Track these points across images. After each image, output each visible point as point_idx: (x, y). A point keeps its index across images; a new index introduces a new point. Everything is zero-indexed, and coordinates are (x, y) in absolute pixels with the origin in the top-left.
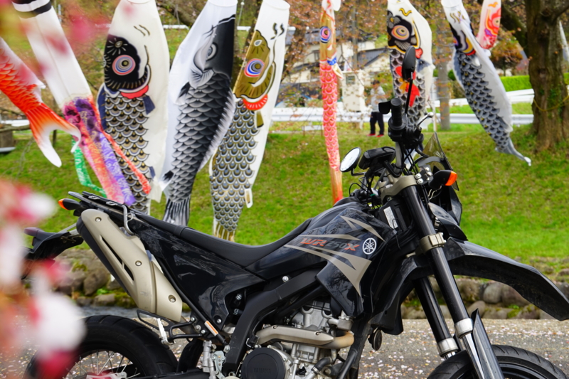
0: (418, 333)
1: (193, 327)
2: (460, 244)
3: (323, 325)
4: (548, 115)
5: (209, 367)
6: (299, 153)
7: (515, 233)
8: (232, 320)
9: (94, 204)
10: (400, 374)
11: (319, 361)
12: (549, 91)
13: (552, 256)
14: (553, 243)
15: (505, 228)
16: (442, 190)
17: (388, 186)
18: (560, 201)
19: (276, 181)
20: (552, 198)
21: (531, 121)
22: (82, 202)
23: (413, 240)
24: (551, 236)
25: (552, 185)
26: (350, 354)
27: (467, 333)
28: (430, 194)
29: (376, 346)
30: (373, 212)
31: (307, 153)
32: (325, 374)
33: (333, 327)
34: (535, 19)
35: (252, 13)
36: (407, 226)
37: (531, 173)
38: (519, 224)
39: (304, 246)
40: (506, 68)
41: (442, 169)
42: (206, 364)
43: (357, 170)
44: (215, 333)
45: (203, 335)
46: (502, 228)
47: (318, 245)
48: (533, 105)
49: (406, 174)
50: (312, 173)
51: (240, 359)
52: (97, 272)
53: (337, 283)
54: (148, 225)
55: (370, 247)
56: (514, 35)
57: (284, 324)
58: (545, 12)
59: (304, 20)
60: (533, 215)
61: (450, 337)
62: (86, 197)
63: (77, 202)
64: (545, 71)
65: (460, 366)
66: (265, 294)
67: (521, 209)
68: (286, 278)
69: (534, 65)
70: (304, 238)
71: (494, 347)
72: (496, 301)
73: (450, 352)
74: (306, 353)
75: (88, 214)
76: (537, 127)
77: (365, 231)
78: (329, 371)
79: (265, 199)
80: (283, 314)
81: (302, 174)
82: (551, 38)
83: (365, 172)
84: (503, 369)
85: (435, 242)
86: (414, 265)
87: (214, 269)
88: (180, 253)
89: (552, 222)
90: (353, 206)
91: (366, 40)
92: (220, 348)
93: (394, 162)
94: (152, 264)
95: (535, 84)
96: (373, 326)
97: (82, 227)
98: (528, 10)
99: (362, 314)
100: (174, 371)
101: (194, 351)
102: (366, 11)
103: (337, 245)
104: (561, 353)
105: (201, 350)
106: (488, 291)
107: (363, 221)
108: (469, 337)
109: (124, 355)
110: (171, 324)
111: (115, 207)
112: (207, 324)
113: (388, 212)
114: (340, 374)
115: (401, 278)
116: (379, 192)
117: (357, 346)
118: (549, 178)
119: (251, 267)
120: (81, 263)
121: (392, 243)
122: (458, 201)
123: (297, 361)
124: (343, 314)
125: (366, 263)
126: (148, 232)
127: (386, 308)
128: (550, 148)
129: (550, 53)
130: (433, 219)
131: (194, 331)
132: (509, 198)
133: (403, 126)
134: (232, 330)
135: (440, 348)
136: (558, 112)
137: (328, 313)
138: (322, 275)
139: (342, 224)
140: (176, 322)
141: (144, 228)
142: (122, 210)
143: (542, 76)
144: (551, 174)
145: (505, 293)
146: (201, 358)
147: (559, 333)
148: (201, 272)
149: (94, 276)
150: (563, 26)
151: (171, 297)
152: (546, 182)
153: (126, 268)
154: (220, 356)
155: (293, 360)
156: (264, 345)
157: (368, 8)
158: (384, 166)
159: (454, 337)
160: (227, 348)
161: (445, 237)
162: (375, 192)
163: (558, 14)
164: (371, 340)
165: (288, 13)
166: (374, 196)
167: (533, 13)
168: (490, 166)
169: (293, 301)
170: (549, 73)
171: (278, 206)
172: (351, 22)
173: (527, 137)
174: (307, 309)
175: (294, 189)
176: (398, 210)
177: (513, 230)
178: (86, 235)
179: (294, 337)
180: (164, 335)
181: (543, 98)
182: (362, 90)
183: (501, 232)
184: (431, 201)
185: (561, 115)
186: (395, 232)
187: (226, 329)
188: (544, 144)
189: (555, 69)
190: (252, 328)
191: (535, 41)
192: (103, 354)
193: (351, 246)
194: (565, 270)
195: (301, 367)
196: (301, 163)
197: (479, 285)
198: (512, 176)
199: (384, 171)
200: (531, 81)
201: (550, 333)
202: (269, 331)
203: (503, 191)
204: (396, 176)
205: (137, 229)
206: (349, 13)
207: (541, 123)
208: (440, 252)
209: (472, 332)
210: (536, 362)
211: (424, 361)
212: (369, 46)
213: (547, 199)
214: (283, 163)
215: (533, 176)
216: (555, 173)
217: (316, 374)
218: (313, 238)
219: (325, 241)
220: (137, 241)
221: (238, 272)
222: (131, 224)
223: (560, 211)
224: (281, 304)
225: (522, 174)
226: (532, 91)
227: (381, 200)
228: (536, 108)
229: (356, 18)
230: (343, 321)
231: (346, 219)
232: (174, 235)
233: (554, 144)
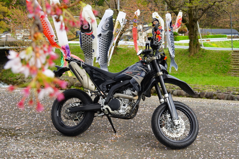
0: (155, 99)
1: (97, 93)
2: (167, 75)
3: (131, 94)
4: (193, 46)
5: (101, 103)
6: (126, 53)
7: (182, 77)
8: (107, 91)
9: (73, 60)
10: (149, 109)
11: (129, 103)
12: (194, 40)
13: (192, 84)
14: (192, 80)
15: (180, 76)
16: (163, 61)
17: (149, 59)
18: (195, 69)
19: (120, 60)
20: (193, 68)
21: (188, 48)
22: (70, 60)
23: (155, 73)
24: (192, 79)
25: (193, 65)
26: (137, 101)
27: (167, 97)
28: (160, 62)
29: (144, 100)
30: (145, 66)
31: (128, 53)
32: (130, 106)
33: (133, 94)
34: (191, 21)
35: (116, 15)
36: (153, 69)
37: (187, 62)
38: (184, 75)
39: (127, 73)
40: (183, 34)
41: (163, 55)
42: (100, 102)
43: (142, 55)
44: (103, 94)
45: (100, 95)
46: (179, 76)
47: (130, 73)
48: (189, 43)
49: (154, 56)
50: (130, 59)
51: (109, 101)
52: (71, 82)
53: (135, 84)
54: (87, 66)
55: (144, 74)
56: (185, 24)
57: (121, 93)
58: (194, 19)
59: (130, 17)
60: (187, 73)
61: (163, 98)
62: (71, 58)
63: (69, 59)
64: (193, 35)
65: (165, 106)
66: (116, 85)
67: (184, 71)
68: (122, 81)
69: (190, 33)
70: (127, 71)
71: (174, 101)
72: (176, 95)
73: (162, 102)
74: (126, 101)
75: (72, 63)
76: (190, 50)
77: (142, 70)
78: (131, 105)
79: (117, 65)
80: (120, 90)
81: (127, 59)
82: (195, 26)
83: (143, 55)
84: (176, 107)
85: (160, 74)
86: (154, 80)
87: (104, 78)
88: (95, 74)
89: (192, 75)
90: (140, 64)
91: (146, 24)
92: (104, 98)
93: (151, 53)
94: (87, 76)
95: (190, 38)
96: (143, 95)
97: (70, 66)
98: (189, 18)
99: (141, 91)
100: (92, 103)
101: (97, 99)
102: (146, 16)
103: (135, 74)
104: (191, 106)
105: (99, 99)
106: (174, 92)
107: (142, 68)
108: (167, 98)
109: (79, 99)
110: (91, 92)
111: (79, 61)
112: (101, 92)
113: (149, 66)
114: (134, 106)
115: (151, 83)
116: (147, 61)
117: (139, 99)
118: (192, 63)
119: (113, 78)
120: (67, 79)
121: (149, 74)
122: (167, 64)
123: (123, 102)
124: (136, 91)
125: (142, 78)
126: (87, 68)
127: (147, 90)
128: (193, 55)
129: (194, 30)
130: (160, 68)
131: (97, 94)
132: (181, 68)
133: (154, 44)
134: (107, 94)
135: (160, 101)
136: (196, 46)
137: (132, 91)
138: (131, 81)
139: (137, 68)
140: (93, 91)
141: (86, 67)
142: (80, 62)
143: (192, 36)
144: (193, 62)
145: (179, 93)
146: (99, 101)
147: (191, 101)
148: (100, 79)
149: (71, 83)
150: (199, 23)
151: (92, 85)
152: (191, 64)
153: (81, 77)
154: (104, 100)
155: (122, 102)
156: (115, 98)
157: (147, 15)
158: (148, 54)
159: (164, 99)
160: (106, 98)
161: (163, 73)
162: (146, 61)
163: (197, 20)
164: (142, 98)
165: (125, 15)
166: (145, 62)
167: (191, 19)
168: (177, 59)
169: (123, 87)
170: (194, 35)
171: (120, 67)
172: (142, 19)
173: (187, 52)
174: (127, 89)
175: (124, 63)
176: (151, 65)
177: (182, 76)
178: (71, 68)
179: (123, 96)
180: (90, 94)
181: (192, 42)
182: (144, 37)
183: (179, 77)
184: (160, 64)
185: (196, 47)
186: (150, 71)
187: (106, 94)
188: (191, 54)
189: (196, 34)
190: (112, 93)
191: (191, 26)
192: (74, 99)
193: (139, 74)
194: (195, 88)
195: (124, 104)
196: (127, 56)
197: (172, 90)
198: (182, 62)
199: (148, 55)
200: (189, 37)
201: (189, 101)
202: (117, 95)
203: (180, 66)
204: (151, 57)
205: (84, 67)
206: (141, 16)
207: (191, 49)
208: (161, 77)
209: (168, 97)
210: (184, 106)
211: (156, 106)
212: (147, 26)
213: (191, 69)
214: (122, 56)
215: (188, 63)
216: (194, 62)
217: (128, 106)
218: (129, 72)
219: (132, 72)
220: (84, 70)
221: (109, 79)
222: (83, 66)
223: (195, 72)
224: (120, 88)
225: (185, 62)
226: (189, 40)
227: (147, 63)
228: (190, 44)
229: (143, 18)
230: (136, 93)
231: (138, 67)
232: (94, 69)
233: (194, 54)
